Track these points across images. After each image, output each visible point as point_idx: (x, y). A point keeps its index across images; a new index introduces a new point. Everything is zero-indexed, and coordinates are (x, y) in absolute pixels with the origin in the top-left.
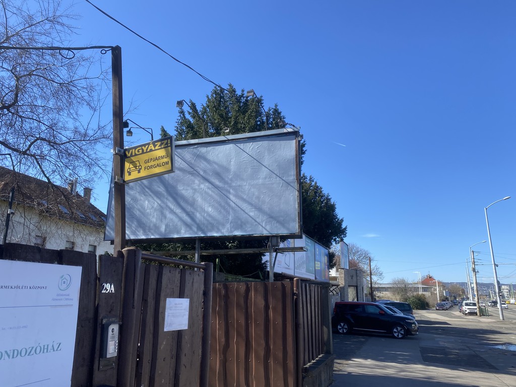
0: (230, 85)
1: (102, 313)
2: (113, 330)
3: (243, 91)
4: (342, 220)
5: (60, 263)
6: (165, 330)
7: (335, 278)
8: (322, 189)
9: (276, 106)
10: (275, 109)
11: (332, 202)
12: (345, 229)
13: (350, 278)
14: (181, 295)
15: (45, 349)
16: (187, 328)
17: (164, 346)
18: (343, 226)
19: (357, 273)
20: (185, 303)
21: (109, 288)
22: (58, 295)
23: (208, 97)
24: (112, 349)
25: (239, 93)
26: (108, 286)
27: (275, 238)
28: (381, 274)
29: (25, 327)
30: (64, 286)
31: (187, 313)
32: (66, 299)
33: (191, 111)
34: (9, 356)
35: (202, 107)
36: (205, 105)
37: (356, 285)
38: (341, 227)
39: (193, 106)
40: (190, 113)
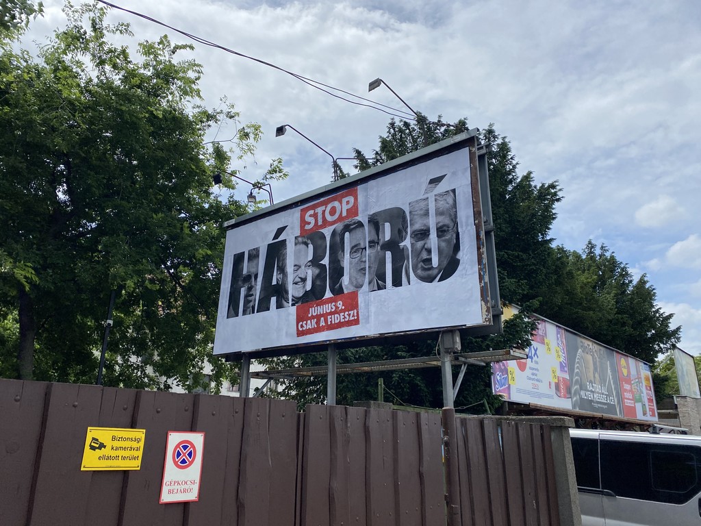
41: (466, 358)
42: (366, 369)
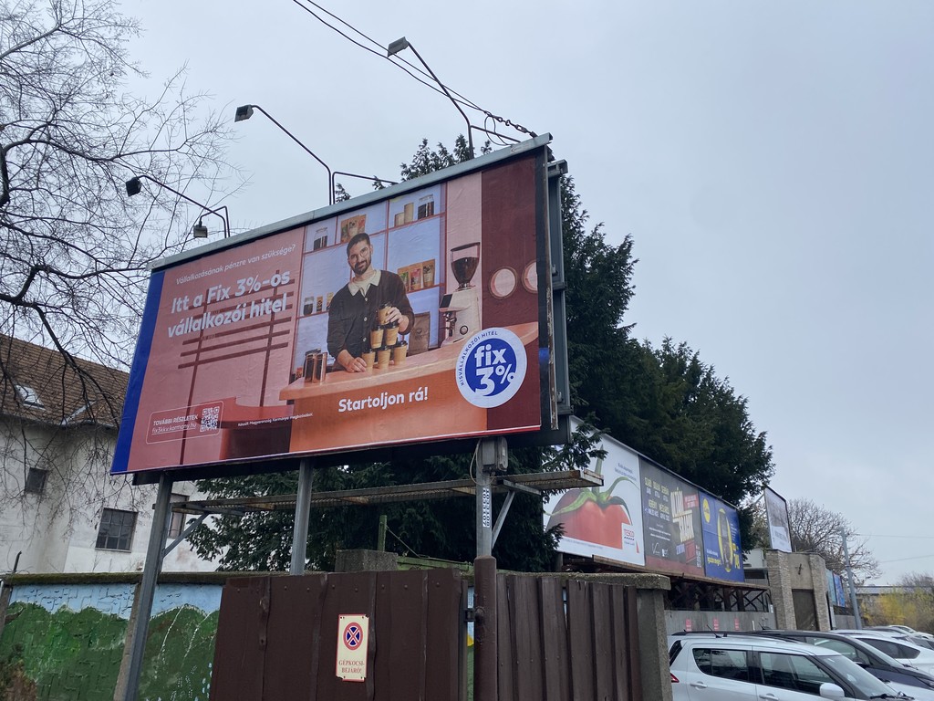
13: (795, 572)
19: (809, 562)
37: (810, 588)
41: (514, 483)
42: (361, 499)
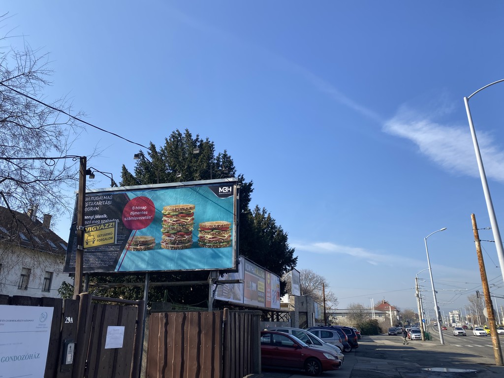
0: (187, 130)
1: (64, 336)
2: (71, 347)
3: (198, 136)
4: (293, 251)
5: (41, 305)
6: (106, 348)
7: (286, 305)
8: (275, 220)
9: (225, 151)
10: (224, 155)
11: (284, 232)
12: (296, 259)
13: (301, 304)
14: (119, 324)
15: (30, 357)
16: (122, 347)
17: (104, 358)
18: (294, 257)
19: (307, 300)
20: (121, 329)
21: (69, 320)
22: (39, 325)
23: (166, 139)
24: (69, 359)
25: (194, 138)
26: (69, 319)
27: (215, 272)
28: (336, 300)
29: (21, 343)
30: (43, 319)
31: (122, 337)
32: (44, 327)
33: (150, 152)
34: (12, 359)
35: (161, 149)
36: (163, 148)
37: (306, 311)
38: (292, 257)
39: (153, 147)
40: (149, 154)
